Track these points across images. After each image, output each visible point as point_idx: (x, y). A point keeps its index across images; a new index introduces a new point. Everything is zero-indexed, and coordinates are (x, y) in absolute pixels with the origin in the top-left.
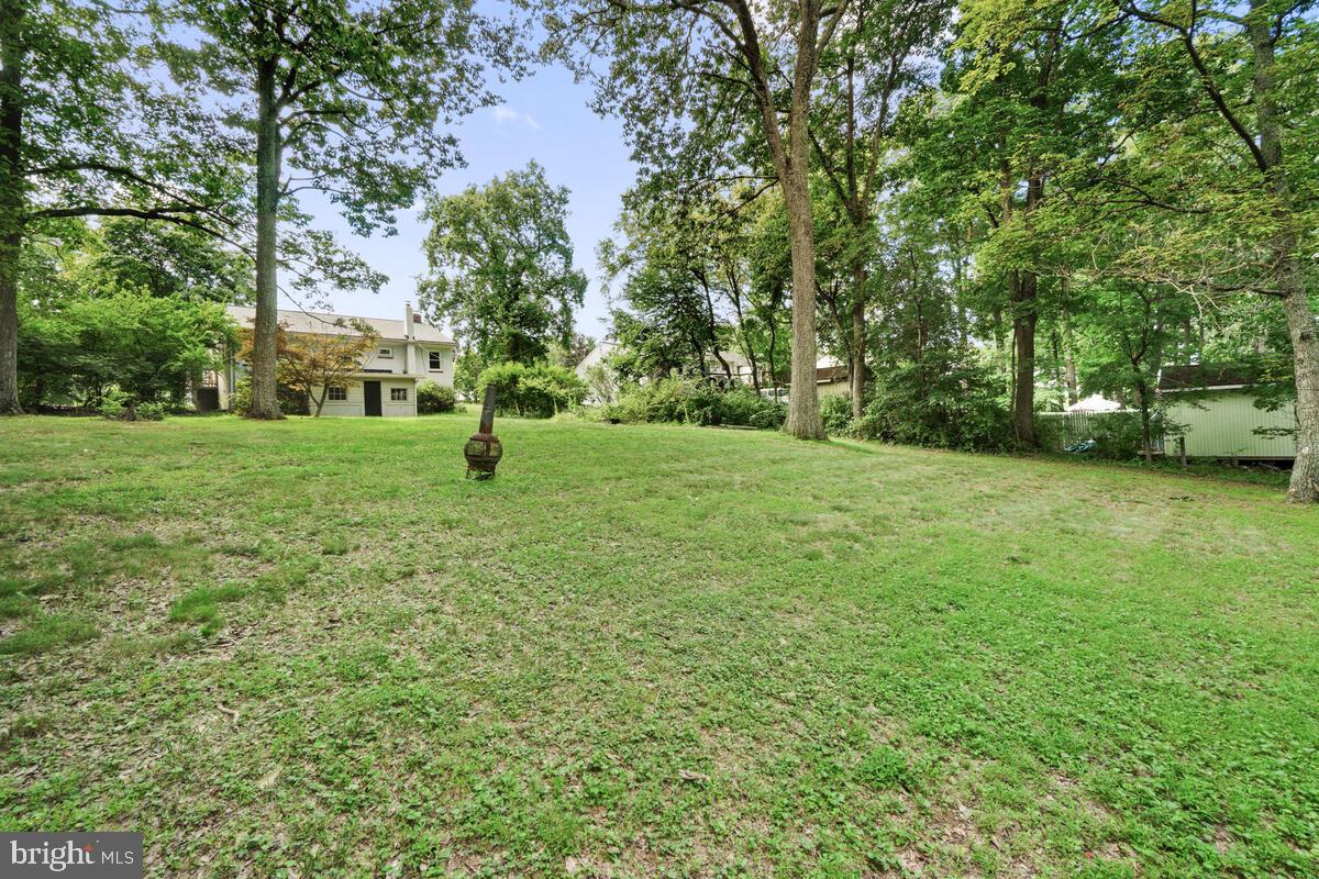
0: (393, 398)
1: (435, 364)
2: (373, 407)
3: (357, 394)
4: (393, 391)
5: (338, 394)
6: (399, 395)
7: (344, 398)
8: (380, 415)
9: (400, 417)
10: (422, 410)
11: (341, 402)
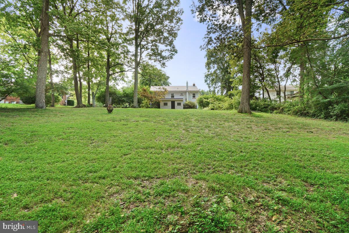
0: (178, 105)
1: (194, 97)
2: (173, 107)
3: (170, 104)
4: (178, 103)
5: (166, 104)
6: (179, 104)
7: (167, 105)
8: (174, 108)
9: (179, 109)
10: (184, 108)
11: (166, 106)
